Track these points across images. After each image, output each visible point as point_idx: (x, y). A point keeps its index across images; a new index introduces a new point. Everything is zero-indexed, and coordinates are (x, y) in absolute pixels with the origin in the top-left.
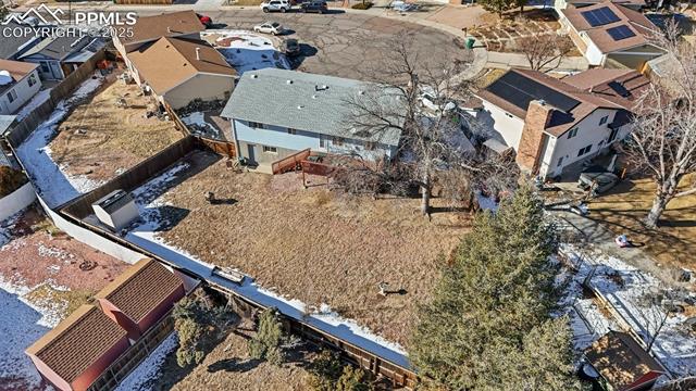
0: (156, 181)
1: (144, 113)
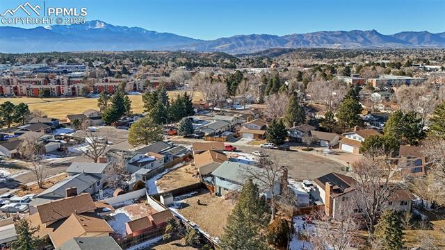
0: (184, 196)
1: (192, 175)
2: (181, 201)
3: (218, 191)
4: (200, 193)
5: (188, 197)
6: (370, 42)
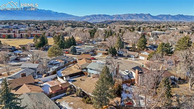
1: (77, 69)
2: (73, 79)
3: (89, 75)
4: (81, 76)
5: (76, 78)
6: (147, 19)
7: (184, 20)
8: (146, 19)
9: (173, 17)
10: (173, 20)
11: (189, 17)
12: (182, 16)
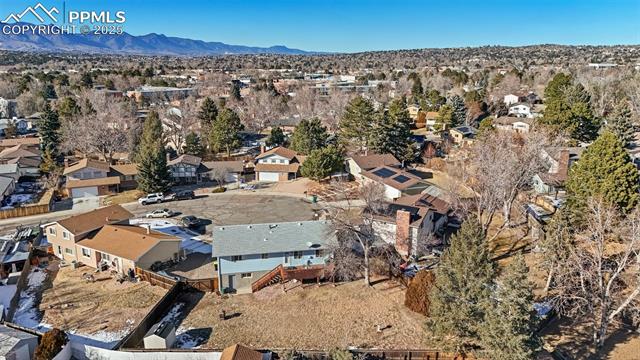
0: (166, 319)
1: (114, 281)
2: (182, 330)
3: (227, 285)
6: (51, 42)
7: (169, 51)
8: (46, 44)
9: (137, 41)
10: (140, 51)
11: (181, 44)
12: (162, 38)
